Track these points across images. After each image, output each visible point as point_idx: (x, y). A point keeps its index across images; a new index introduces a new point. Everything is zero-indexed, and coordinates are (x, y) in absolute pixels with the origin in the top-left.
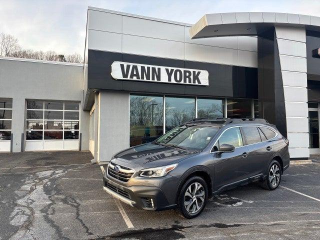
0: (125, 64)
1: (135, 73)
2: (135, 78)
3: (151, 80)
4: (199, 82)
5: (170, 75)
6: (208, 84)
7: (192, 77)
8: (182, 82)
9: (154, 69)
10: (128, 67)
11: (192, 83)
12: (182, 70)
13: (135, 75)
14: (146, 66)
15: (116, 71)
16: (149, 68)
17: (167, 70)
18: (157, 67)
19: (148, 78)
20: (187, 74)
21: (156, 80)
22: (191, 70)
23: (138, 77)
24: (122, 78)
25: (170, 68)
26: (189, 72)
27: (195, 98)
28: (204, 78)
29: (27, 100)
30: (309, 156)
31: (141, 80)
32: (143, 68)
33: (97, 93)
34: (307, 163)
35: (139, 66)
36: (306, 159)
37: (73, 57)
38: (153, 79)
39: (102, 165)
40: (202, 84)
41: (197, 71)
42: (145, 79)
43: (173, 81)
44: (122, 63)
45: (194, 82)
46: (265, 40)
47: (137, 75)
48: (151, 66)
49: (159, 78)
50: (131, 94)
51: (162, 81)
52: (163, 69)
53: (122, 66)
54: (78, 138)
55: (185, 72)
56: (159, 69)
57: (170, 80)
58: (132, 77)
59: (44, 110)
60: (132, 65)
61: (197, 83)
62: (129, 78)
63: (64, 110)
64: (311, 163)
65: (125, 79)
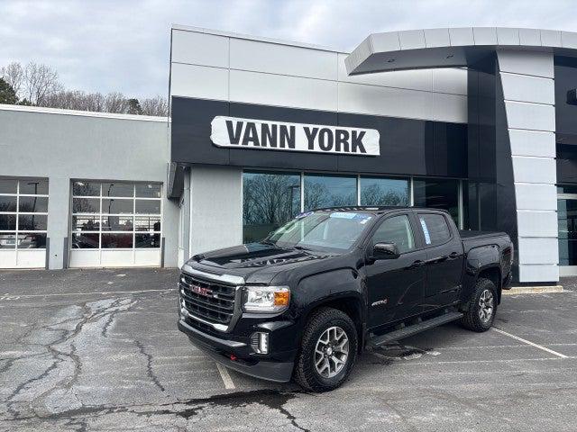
0: (235, 121)
1: (251, 135)
2: (251, 144)
3: (278, 147)
4: (363, 150)
5: (311, 138)
6: (378, 153)
7: (350, 141)
8: (333, 150)
9: (283, 128)
10: (240, 125)
11: (350, 152)
12: (333, 129)
13: (251, 140)
14: (270, 123)
15: (220, 132)
17: (307, 130)
18: (288, 125)
19: (273, 143)
20: (342, 136)
21: (287, 148)
22: (350, 130)
23: (257, 143)
24: (230, 145)
25: (311, 127)
26: (346, 133)
27: (356, 177)
28: (372, 143)
29: (73, 181)
30: (557, 280)
31: (261, 147)
32: (265, 127)
33: (188, 171)
34: (554, 291)
35: (258, 124)
36: (554, 284)
37: (154, 103)
38: (282, 145)
40: (369, 152)
41: (359, 131)
42: (268, 146)
43: (317, 148)
44: (230, 119)
45: (354, 150)
47: (255, 139)
48: (279, 124)
49: (292, 144)
50: (245, 171)
51: (298, 148)
52: (299, 128)
53: (229, 124)
54: (158, 246)
55: (338, 132)
56: (293, 129)
57: (311, 146)
58: (245, 142)
59: (101, 197)
60: (245, 121)
61: (358, 152)
62: (240, 144)
63: (135, 198)
64: (563, 291)
65: (234, 145)
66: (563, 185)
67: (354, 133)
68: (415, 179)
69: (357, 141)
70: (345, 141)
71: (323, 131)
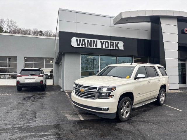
1: (84, 43)
2: (84, 46)
3: (92, 47)
4: (118, 48)
5: (102, 44)
6: (123, 49)
7: (114, 45)
8: (109, 48)
9: (94, 41)
10: (80, 40)
12: (109, 41)
14: (90, 40)
15: (74, 42)
16: (91, 41)
17: (101, 42)
18: (95, 40)
20: (112, 44)
21: (95, 47)
22: (114, 42)
23: (85, 46)
24: (77, 46)
25: (102, 41)
26: (113, 43)
27: (116, 56)
28: (121, 46)
31: (87, 47)
32: (88, 41)
33: (64, 55)
34: (177, 92)
35: (86, 40)
36: (177, 89)
38: (93, 46)
39: (66, 92)
40: (120, 49)
41: (117, 42)
43: (104, 47)
44: (77, 38)
47: (85, 45)
48: (92, 40)
49: (96, 46)
50: (82, 55)
52: (99, 41)
53: (77, 40)
54: (52, 78)
55: (111, 42)
56: (97, 41)
57: (102, 47)
58: (82, 45)
59: (34, 63)
60: (82, 39)
61: (117, 49)
62: (80, 46)
63: (45, 63)
64: (180, 92)
65: (79, 46)
66: (180, 59)
67: (116, 43)
68: (134, 57)
69: (117, 45)
70: (113, 45)
71: (106, 42)
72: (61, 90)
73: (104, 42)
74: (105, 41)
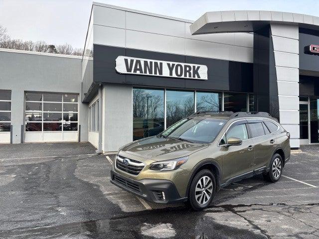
0: (129, 59)
1: (138, 67)
2: (138, 72)
3: (153, 74)
4: (199, 76)
5: (171, 69)
6: (206, 78)
7: (192, 71)
8: (183, 76)
9: (156, 64)
10: (132, 61)
11: (192, 78)
12: (183, 65)
13: (138, 70)
14: (149, 61)
15: (121, 65)
16: (151, 63)
17: (169, 65)
18: (159, 62)
19: (151, 72)
20: (188, 69)
21: (158, 75)
22: (192, 65)
23: (141, 72)
24: (126, 72)
25: (171, 63)
26: (190, 67)
27: (194, 91)
28: (203, 72)
29: (25, 92)
30: (299, 147)
31: (144, 74)
32: (146, 63)
34: (298, 152)
35: (142, 61)
36: (297, 149)
37: (64, 48)
38: (156, 73)
40: (202, 78)
41: (196, 66)
42: (148, 74)
43: (174, 75)
44: (126, 58)
45: (194, 76)
46: (261, 37)
47: (140, 70)
48: (153, 61)
49: (161, 72)
51: (164, 75)
52: (165, 63)
53: (126, 61)
54: (77, 130)
55: (186, 67)
56: (161, 64)
57: (171, 74)
58: (135, 71)
59: (43, 102)
60: (135, 59)
61: (196, 78)
62: (132, 72)
63: (63, 103)
64: (301, 152)
65: (129, 73)
67: (194, 67)
68: (225, 93)
69: (196, 72)
70: (189, 71)
71: (178, 65)
72: (97, 151)
73: (173, 65)
74: (176, 63)
